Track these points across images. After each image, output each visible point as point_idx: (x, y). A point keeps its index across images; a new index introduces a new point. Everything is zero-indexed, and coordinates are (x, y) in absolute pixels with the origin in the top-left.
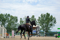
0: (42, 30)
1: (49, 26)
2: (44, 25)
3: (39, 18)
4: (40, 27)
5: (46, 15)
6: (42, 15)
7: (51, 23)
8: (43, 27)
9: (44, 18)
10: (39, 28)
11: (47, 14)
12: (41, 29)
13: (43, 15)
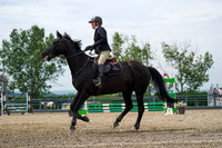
0: (17, 91)
1: (42, 76)
2: (24, 70)
3: (5, 44)
4: (11, 79)
5: (31, 33)
6: (14, 33)
7: (49, 63)
8: (20, 80)
9: (22, 45)
10: (6, 82)
11: (35, 29)
12: (13, 88)
13: (19, 33)
